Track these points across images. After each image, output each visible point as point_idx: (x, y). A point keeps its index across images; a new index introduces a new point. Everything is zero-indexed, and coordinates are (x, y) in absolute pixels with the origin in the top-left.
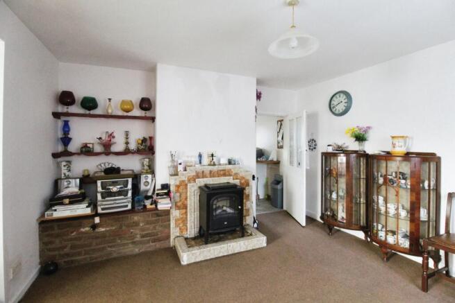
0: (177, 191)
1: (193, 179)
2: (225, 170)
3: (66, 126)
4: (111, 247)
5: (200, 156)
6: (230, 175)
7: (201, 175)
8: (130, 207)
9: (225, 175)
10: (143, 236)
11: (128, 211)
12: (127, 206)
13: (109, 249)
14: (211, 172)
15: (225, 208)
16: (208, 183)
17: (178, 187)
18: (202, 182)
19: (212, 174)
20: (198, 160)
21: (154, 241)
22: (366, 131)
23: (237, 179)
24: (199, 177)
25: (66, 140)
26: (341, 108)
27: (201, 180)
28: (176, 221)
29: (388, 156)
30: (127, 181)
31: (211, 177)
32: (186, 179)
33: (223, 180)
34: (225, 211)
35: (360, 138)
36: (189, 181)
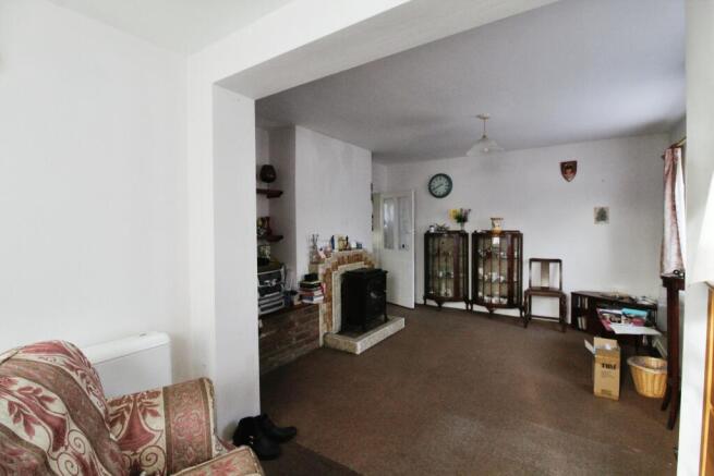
1: (335, 267)
2: (357, 255)
4: (272, 356)
5: (332, 240)
6: (362, 260)
7: (341, 261)
9: (359, 260)
10: (298, 338)
13: (270, 359)
16: (350, 269)
17: (324, 276)
18: (343, 268)
21: (307, 342)
22: (466, 214)
24: (340, 264)
26: (442, 190)
27: (342, 266)
28: (324, 315)
29: (489, 235)
30: (280, 273)
31: (349, 263)
35: (462, 219)
36: (333, 268)
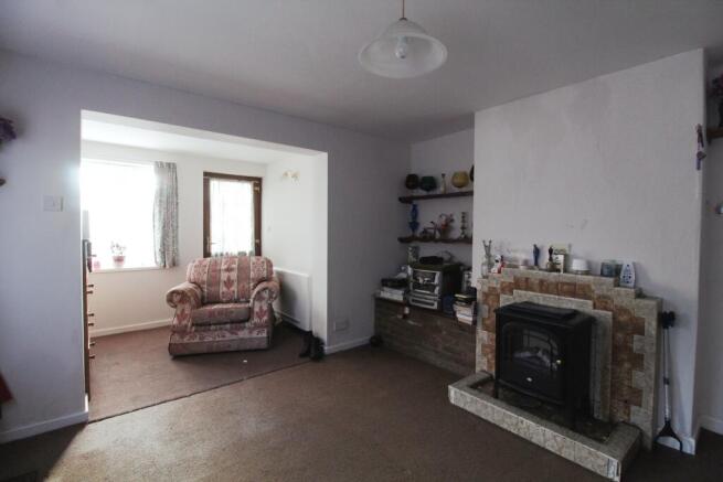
0: (485, 302)
1: (509, 289)
2: (575, 285)
3: (415, 211)
5: (536, 252)
6: (586, 297)
7: (523, 284)
8: (435, 307)
9: (573, 294)
10: (445, 349)
11: (433, 310)
12: (433, 305)
14: (542, 282)
15: (540, 354)
17: (486, 295)
18: (523, 296)
19: (544, 287)
20: (531, 258)
21: (457, 361)
23: (605, 309)
24: (518, 288)
25: (414, 225)
27: (523, 292)
28: (484, 346)
30: (434, 274)
31: (541, 291)
32: (499, 286)
33: (569, 303)
34: (539, 359)
36: (503, 290)
